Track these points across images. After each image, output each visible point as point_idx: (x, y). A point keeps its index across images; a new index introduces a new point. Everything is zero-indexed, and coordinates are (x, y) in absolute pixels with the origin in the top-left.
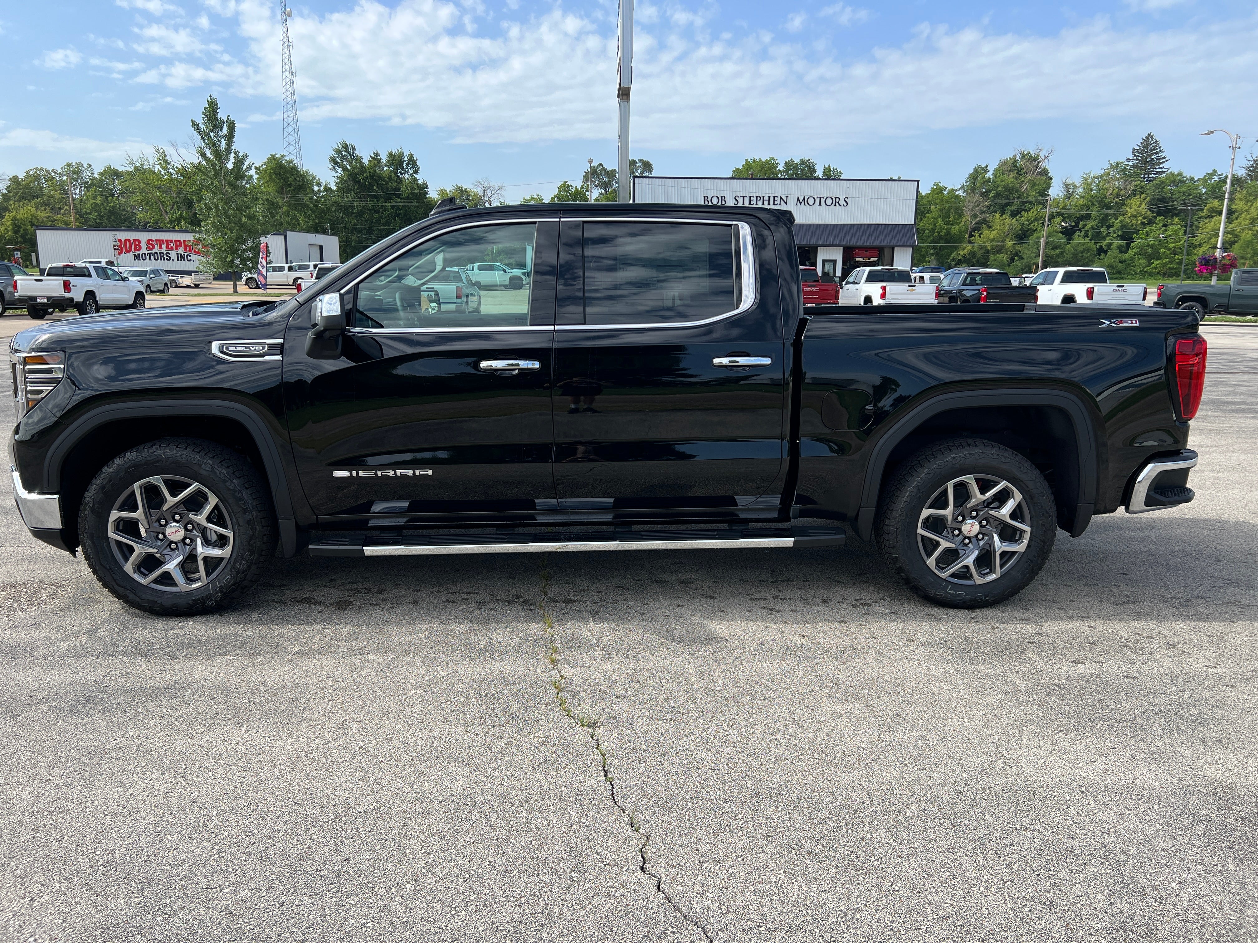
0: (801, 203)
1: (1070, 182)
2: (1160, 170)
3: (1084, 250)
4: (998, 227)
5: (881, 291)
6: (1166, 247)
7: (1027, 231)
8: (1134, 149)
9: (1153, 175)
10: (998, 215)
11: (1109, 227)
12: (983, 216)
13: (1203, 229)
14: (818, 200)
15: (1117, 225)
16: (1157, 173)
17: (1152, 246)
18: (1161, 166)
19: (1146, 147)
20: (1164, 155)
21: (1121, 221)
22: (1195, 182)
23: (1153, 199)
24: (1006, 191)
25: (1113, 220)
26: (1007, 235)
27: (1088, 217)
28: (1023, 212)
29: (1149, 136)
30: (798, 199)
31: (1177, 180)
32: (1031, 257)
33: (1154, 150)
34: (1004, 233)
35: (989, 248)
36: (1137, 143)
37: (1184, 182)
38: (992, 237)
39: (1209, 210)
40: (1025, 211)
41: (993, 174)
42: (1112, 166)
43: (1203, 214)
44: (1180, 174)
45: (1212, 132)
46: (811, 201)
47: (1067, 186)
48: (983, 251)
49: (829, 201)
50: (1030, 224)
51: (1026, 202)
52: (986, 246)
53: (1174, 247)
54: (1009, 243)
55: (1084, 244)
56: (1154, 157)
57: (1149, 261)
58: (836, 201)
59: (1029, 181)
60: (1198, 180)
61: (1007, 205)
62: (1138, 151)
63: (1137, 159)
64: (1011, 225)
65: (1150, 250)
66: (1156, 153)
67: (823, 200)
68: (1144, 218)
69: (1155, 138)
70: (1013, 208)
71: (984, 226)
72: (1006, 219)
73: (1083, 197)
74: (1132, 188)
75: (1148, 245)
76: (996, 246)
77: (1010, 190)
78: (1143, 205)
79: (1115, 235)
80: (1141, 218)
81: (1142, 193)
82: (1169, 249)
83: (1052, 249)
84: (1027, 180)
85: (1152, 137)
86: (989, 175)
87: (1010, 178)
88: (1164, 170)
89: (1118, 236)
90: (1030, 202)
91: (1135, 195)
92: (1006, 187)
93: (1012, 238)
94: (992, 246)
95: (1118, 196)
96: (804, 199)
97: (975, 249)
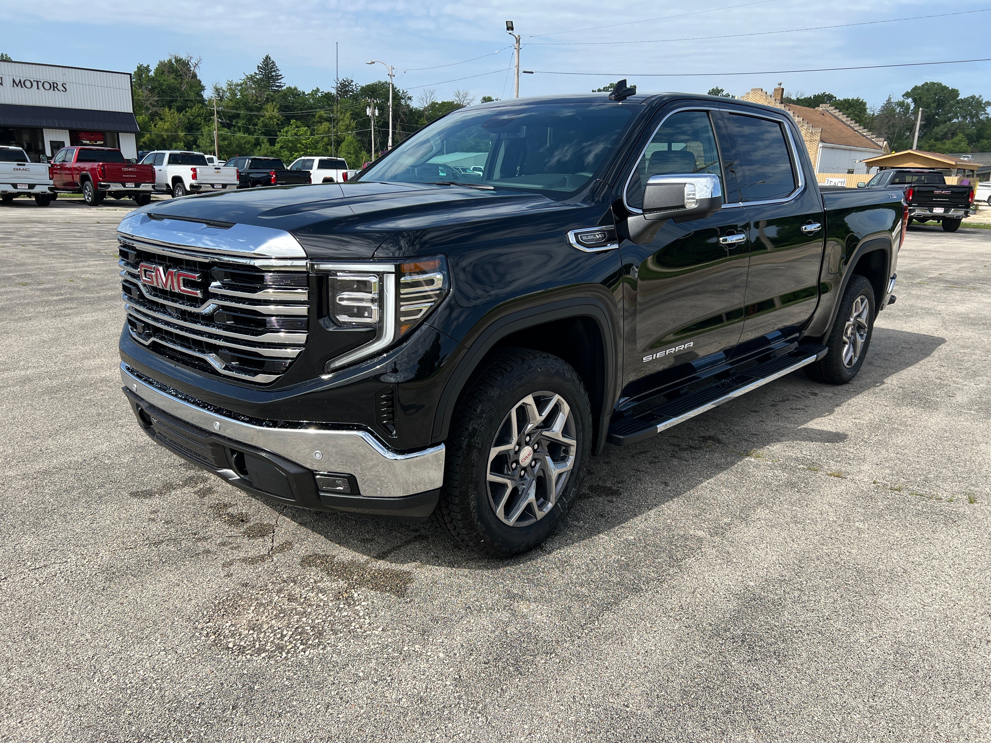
0: (17, 86)
1: (219, 87)
2: (279, 84)
3: (246, 142)
4: (170, 119)
5: (192, 172)
6: (300, 143)
7: (193, 124)
8: (259, 66)
9: (275, 88)
10: (167, 110)
11: (254, 125)
12: (154, 109)
13: (317, 131)
14: (35, 84)
15: (260, 124)
16: (277, 86)
17: (292, 142)
18: (279, 81)
19: (267, 65)
20: (280, 73)
21: (263, 121)
22: (306, 95)
23: (281, 106)
24: (169, 89)
25: (257, 120)
26: (178, 127)
27: (237, 116)
28: (187, 109)
29: (267, 57)
30: (14, 81)
31: (293, 92)
32: (206, 146)
33: (272, 68)
34: (175, 125)
35: (165, 137)
36: (260, 62)
37: (299, 95)
38: (166, 127)
39: (319, 117)
40: (189, 107)
41: (154, 73)
42: (248, 78)
43: (315, 120)
44: (296, 89)
45: (374, 63)
46: (28, 84)
47: (217, 90)
48: (160, 139)
49: (47, 86)
50: (194, 119)
51: (188, 100)
52: (162, 136)
53: (306, 143)
54: (182, 134)
55: (245, 138)
56: (273, 74)
57: (291, 153)
58: (54, 86)
59: (187, 83)
60: (308, 94)
61: (172, 101)
62: (261, 68)
63: (262, 74)
64: (180, 119)
65: (290, 145)
66: (274, 71)
67: (40, 85)
68: (278, 120)
69: (272, 59)
70: (178, 104)
71: (157, 118)
72: (174, 113)
73: (231, 100)
74: (265, 96)
75: (289, 141)
76: (171, 136)
77: (173, 89)
78: (276, 110)
79: (260, 132)
80: (276, 120)
81: (273, 101)
82: (303, 145)
83: (222, 140)
84: (185, 82)
85: (270, 58)
86: (152, 74)
87: (170, 79)
88: (282, 85)
89: (262, 132)
90: (191, 101)
91: (268, 102)
92: (169, 86)
93: (182, 130)
94: (167, 135)
95: (257, 101)
96: (20, 81)
97: (153, 137)
